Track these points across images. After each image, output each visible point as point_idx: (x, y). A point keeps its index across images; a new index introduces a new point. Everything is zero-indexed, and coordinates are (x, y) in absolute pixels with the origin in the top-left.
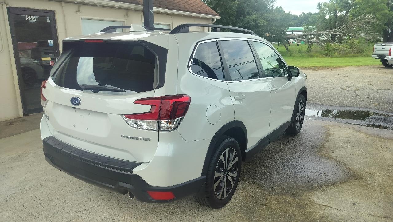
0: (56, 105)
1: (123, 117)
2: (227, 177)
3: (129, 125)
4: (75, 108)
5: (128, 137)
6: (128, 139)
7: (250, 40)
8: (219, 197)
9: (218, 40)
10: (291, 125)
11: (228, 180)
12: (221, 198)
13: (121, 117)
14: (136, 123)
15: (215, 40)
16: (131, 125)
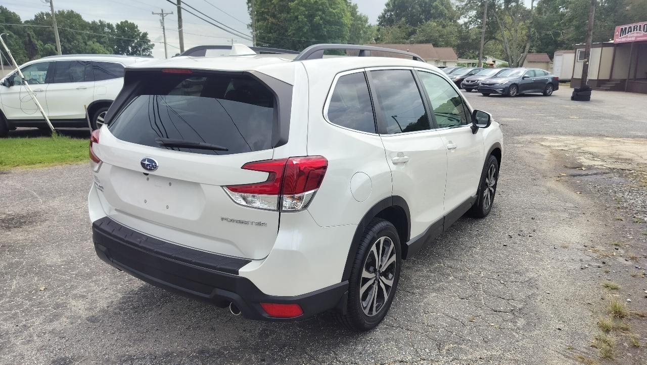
0: (117, 169)
1: (224, 190)
3: (234, 201)
4: (147, 174)
5: (232, 221)
6: (231, 223)
7: (415, 69)
8: (366, 312)
9: (366, 70)
10: (476, 204)
11: (380, 288)
12: (368, 314)
13: (222, 190)
14: (244, 199)
15: (363, 70)
16: (237, 202)
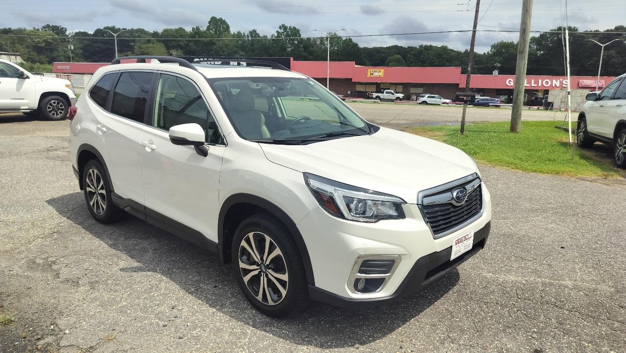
2: (95, 188)
